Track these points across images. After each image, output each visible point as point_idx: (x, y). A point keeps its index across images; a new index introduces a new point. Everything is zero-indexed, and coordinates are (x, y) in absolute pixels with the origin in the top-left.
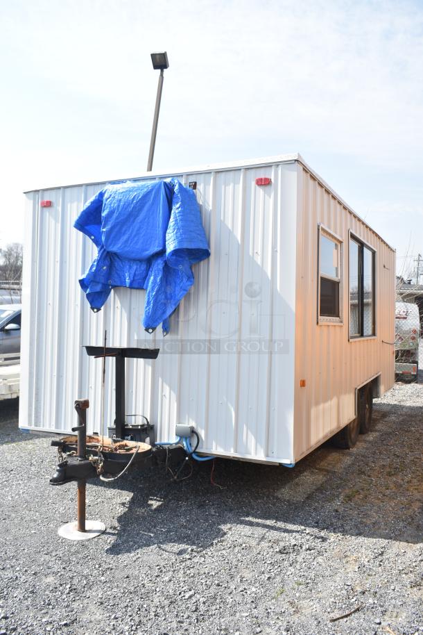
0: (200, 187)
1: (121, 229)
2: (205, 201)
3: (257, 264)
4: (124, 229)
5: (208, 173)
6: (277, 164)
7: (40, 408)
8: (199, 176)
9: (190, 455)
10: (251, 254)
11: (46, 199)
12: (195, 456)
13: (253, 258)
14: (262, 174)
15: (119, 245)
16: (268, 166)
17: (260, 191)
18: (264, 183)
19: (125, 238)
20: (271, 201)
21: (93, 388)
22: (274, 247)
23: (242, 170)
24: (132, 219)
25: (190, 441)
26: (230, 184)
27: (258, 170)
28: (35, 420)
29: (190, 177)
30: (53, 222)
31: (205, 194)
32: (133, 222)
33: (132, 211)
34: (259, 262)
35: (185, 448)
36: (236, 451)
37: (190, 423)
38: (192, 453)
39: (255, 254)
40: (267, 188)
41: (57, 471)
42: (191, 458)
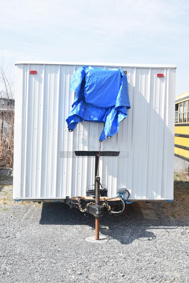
0: (129, 75)
1: (97, 92)
2: (131, 81)
3: (157, 113)
4: (98, 92)
5: (133, 68)
6: (167, 69)
7: (29, 187)
8: (128, 69)
10: (154, 108)
11: (33, 69)
12: (126, 202)
13: (155, 110)
14: (160, 72)
15: (95, 100)
16: (163, 69)
17: (159, 79)
18: (161, 76)
19: (99, 97)
20: (164, 84)
21: (65, 173)
22: (165, 105)
23: (150, 69)
24: (103, 88)
26: (143, 75)
27: (157, 70)
28: (25, 194)
29: (123, 68)
30: (37, 83)
31: (131, 77)
32: (104, 89)
33: (103, 84)
34: (158, 112)
36: (147, 197)
37: (124, 187)
39: (156, 108)
40: (162, 78)
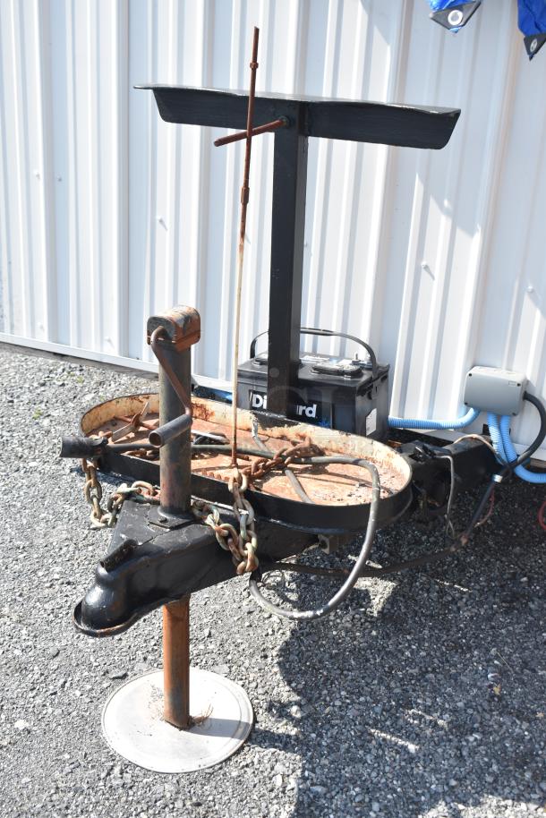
9: (508, 469)
12: (522, 473)
25: (510, 423)
35: (495, 447)
38: (515, 464)
41: (100, 581)
42: (512, 478)
